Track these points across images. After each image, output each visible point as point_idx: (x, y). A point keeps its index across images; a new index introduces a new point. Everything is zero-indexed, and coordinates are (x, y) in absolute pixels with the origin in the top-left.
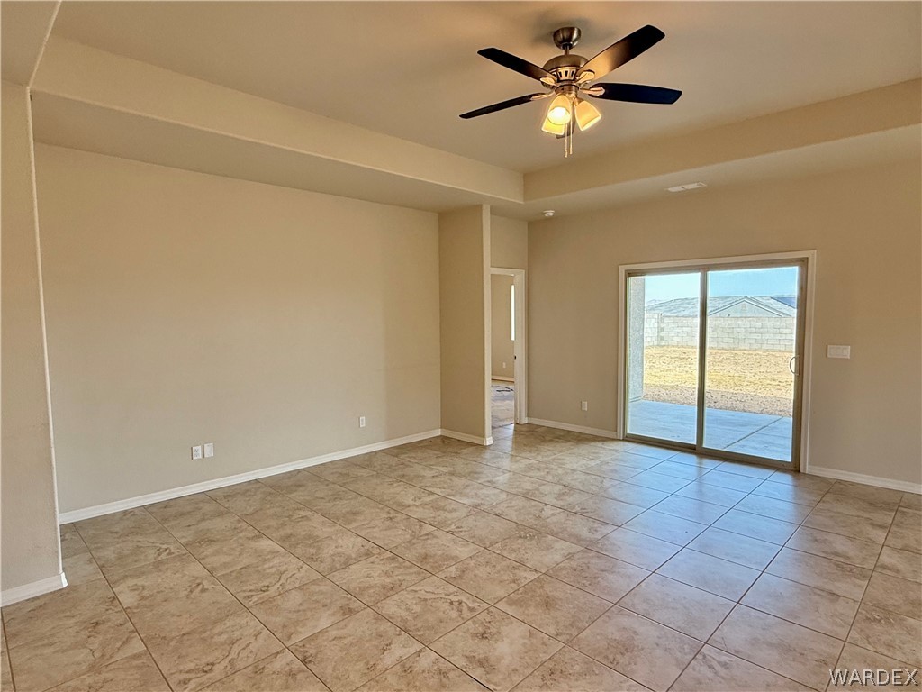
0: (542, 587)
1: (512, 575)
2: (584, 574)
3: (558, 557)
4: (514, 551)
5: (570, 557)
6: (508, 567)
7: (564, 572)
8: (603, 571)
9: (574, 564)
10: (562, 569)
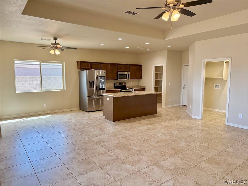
0: (175, 152)
1: (185, 156)
2: (162, 154)
3: (169, 160)
4: (185, 163)
5: (165, 160)
6: (186, 158)
7: (168, 155)
8: (156, 155)
9: (164, 158)
10: (168, 156)
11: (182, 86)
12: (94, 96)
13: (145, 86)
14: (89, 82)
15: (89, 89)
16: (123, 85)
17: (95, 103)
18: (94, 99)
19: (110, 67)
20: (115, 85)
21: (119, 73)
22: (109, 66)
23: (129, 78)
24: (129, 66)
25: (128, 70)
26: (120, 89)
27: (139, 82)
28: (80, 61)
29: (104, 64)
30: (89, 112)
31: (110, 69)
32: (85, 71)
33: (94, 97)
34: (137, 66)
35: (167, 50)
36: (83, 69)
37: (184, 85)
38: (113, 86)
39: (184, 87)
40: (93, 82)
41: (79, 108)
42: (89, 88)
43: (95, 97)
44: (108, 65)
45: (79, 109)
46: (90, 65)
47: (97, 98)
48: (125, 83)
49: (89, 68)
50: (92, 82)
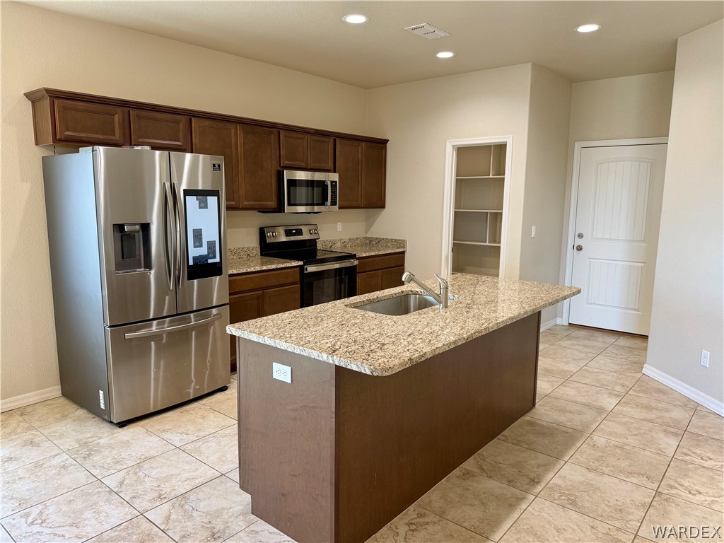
11: (571, 240)
12: (151, 317)
13: (404, 242)
14: (119, 228)
15: (121, 273)
16: (306, 236)
17: (162, 363)
18: (156, 337)
19: (240, 140)
20: (268, 241)
21: (287, 175)
22: (238, 137)
23: (334, 203)
24: (332, 140)
25: (330, 165)
26: (301, 263)
27: (370, 223)
28: (48, 91)
29: (207, 123)
30: (122, 425)
31: (241, 150)
32: (86, 152)
33: (154, 328)
34: (369, 144)
35: (533, 65)
36: (74, 144)
37: (580, 236)
38: (253, 242)
39: (579, 242)
40: (146, 228)
41: (56, 390)
42: (117, 269)
43: (158, 324)
44: (231, 128)
45: (59, 393)
46: (116, 117)
47: (170, 334)
48: (312, 227)
49: (117, 136)
50: (138, 227)
